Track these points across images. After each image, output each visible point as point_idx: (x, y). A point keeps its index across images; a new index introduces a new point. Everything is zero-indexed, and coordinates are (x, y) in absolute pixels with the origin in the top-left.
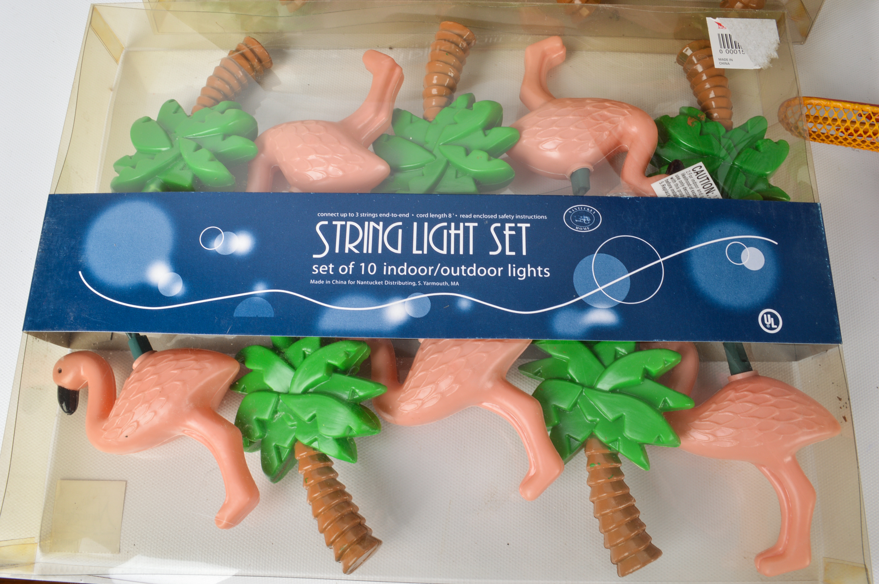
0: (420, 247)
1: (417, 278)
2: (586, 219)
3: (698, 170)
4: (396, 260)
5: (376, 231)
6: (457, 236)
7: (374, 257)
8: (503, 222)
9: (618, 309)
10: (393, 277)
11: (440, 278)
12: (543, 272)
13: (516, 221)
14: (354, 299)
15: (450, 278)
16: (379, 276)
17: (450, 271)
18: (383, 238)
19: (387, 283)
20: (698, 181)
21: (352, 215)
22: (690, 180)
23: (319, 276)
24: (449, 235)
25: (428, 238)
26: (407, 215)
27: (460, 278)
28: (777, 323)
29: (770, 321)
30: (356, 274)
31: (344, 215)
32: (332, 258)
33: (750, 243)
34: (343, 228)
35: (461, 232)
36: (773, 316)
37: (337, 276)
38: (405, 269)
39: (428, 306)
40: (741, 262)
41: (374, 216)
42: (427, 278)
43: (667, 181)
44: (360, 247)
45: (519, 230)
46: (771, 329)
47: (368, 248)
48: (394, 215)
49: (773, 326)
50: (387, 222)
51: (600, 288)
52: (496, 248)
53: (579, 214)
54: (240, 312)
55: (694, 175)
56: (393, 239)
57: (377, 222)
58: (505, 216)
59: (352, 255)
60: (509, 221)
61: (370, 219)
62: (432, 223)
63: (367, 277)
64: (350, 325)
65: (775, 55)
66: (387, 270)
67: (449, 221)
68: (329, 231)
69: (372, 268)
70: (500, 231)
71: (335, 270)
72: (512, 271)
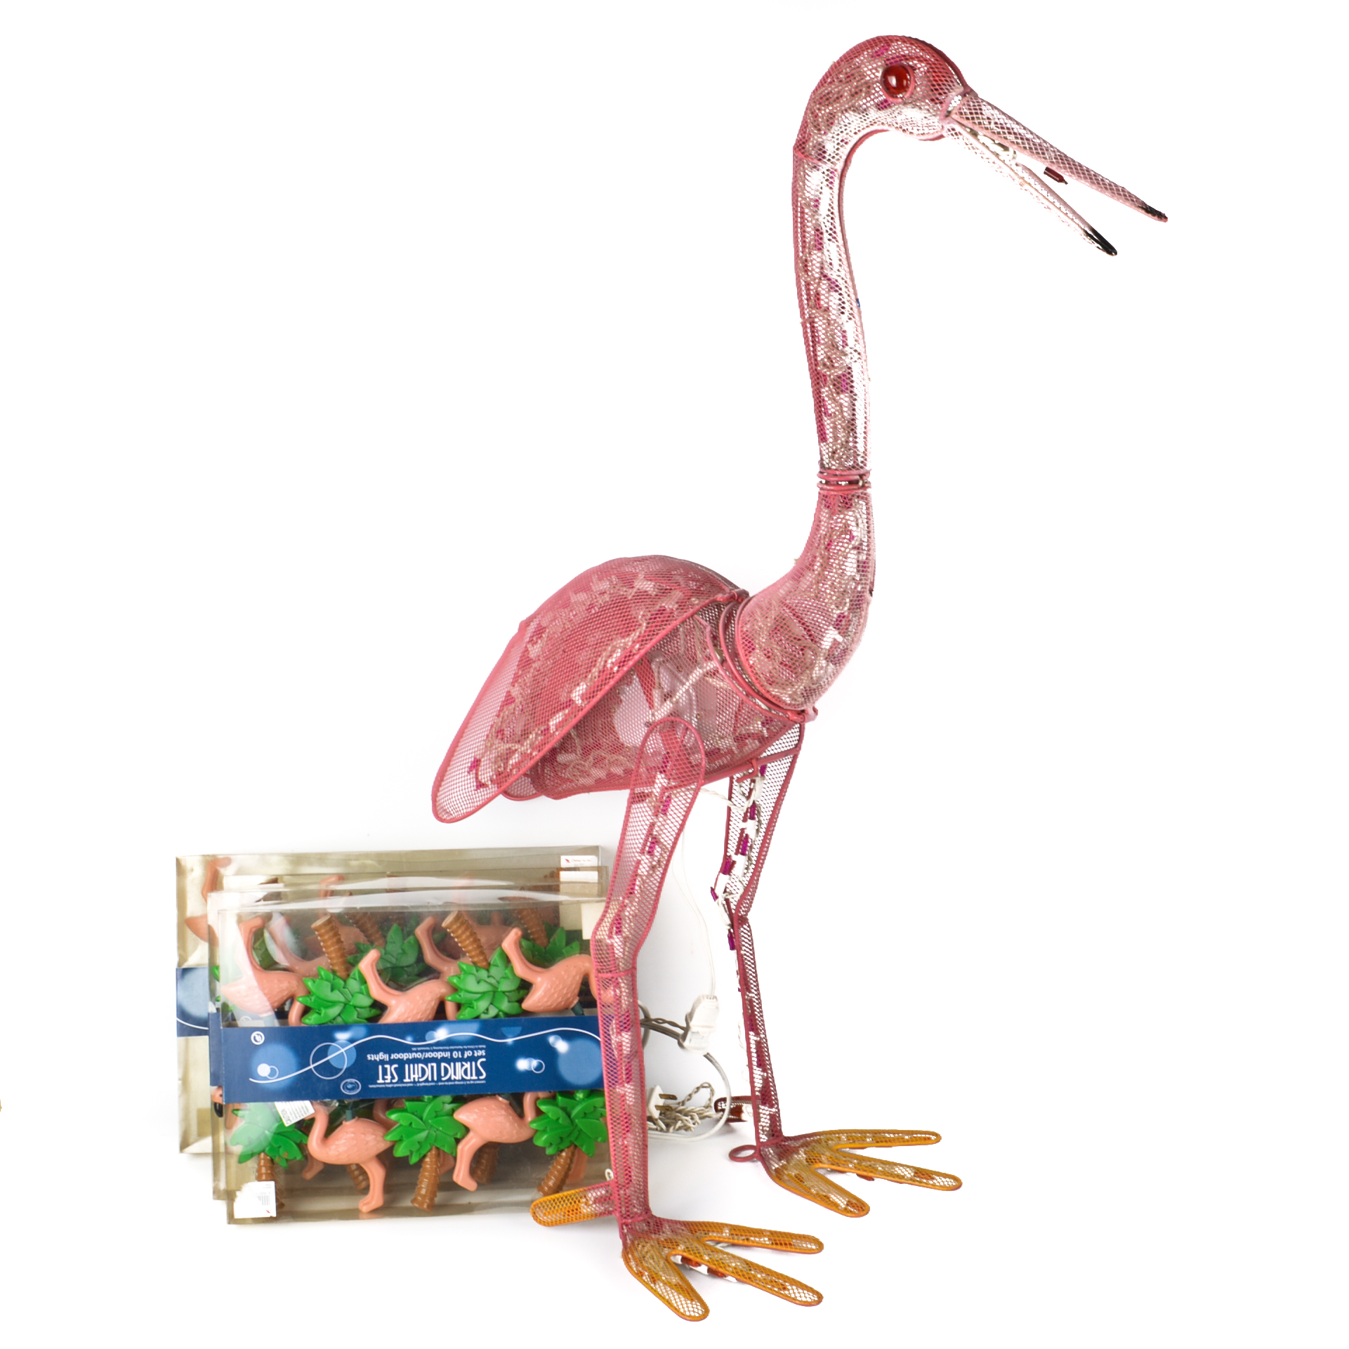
0: (432, 1067)
1: (433, 1051)
2: (350, 1086)
3: (289, 1122)
4: (444, 1060)
5: (455, 1074)
6: (414, 1074)
7: (455, 1061)
8: (391, 1083)
9: (334, 1040)
10: (445, 1051)
11: (422, 1052)
12: (371, 1057)
13: (385, 1083)
14: (463, 1039)
15: (416, 1052)
16: (451, 1051)
17: (418, 1055)
18: (451, 1071)
19: (447, 1048)
20: (289, 1115)
21: (468, 1082)
22: (293, 1115)
23: (481, 1049)
24: (418, 1074)
25: (428, 1072)
26: (440, 1084)
27: (412, 1052)
28: (255, 1038)
29: (258, 1038)
30: (463, 1051)
31: (472, 1082)
32: (475, 1059)
33: (265, 1078)
34: (471, 1075)
35: (412, 1076)
36: (256, 1041)
37: (472, 1050)
38: (439, 1055)
39: (427, 1037)
40: (271, 1068)
41: (457, 1083)
42: (427, 1051)
43: (305, 1113)
44: (462, 1066)
45: (384, 1079)
46: (258, 1034)
47: (458, 1065)
48: (446, 1083)
49: (256, 1036)
50: (449, 1080)
51: (343, 1050)
52: (395, 1069)
53: (353, 1089)
54: (518, 1029)
55: (291, 1118)
56: (446, 1071)
57: (455, 1080)
58: (390, 1086)
59: (466, 1060)
60: (388, 1083)
61: (459, 1081)
62: (427, 1081)
63: (457, 1050)
64: (463, 1026)
65: (238, 1193)
66: (447, 1055)
67: (419, 1082)
68: (478, 1073)
69: (456, 1055)
70: (393, 1077)
71: (473, 1053)
72: (386, 1057)
